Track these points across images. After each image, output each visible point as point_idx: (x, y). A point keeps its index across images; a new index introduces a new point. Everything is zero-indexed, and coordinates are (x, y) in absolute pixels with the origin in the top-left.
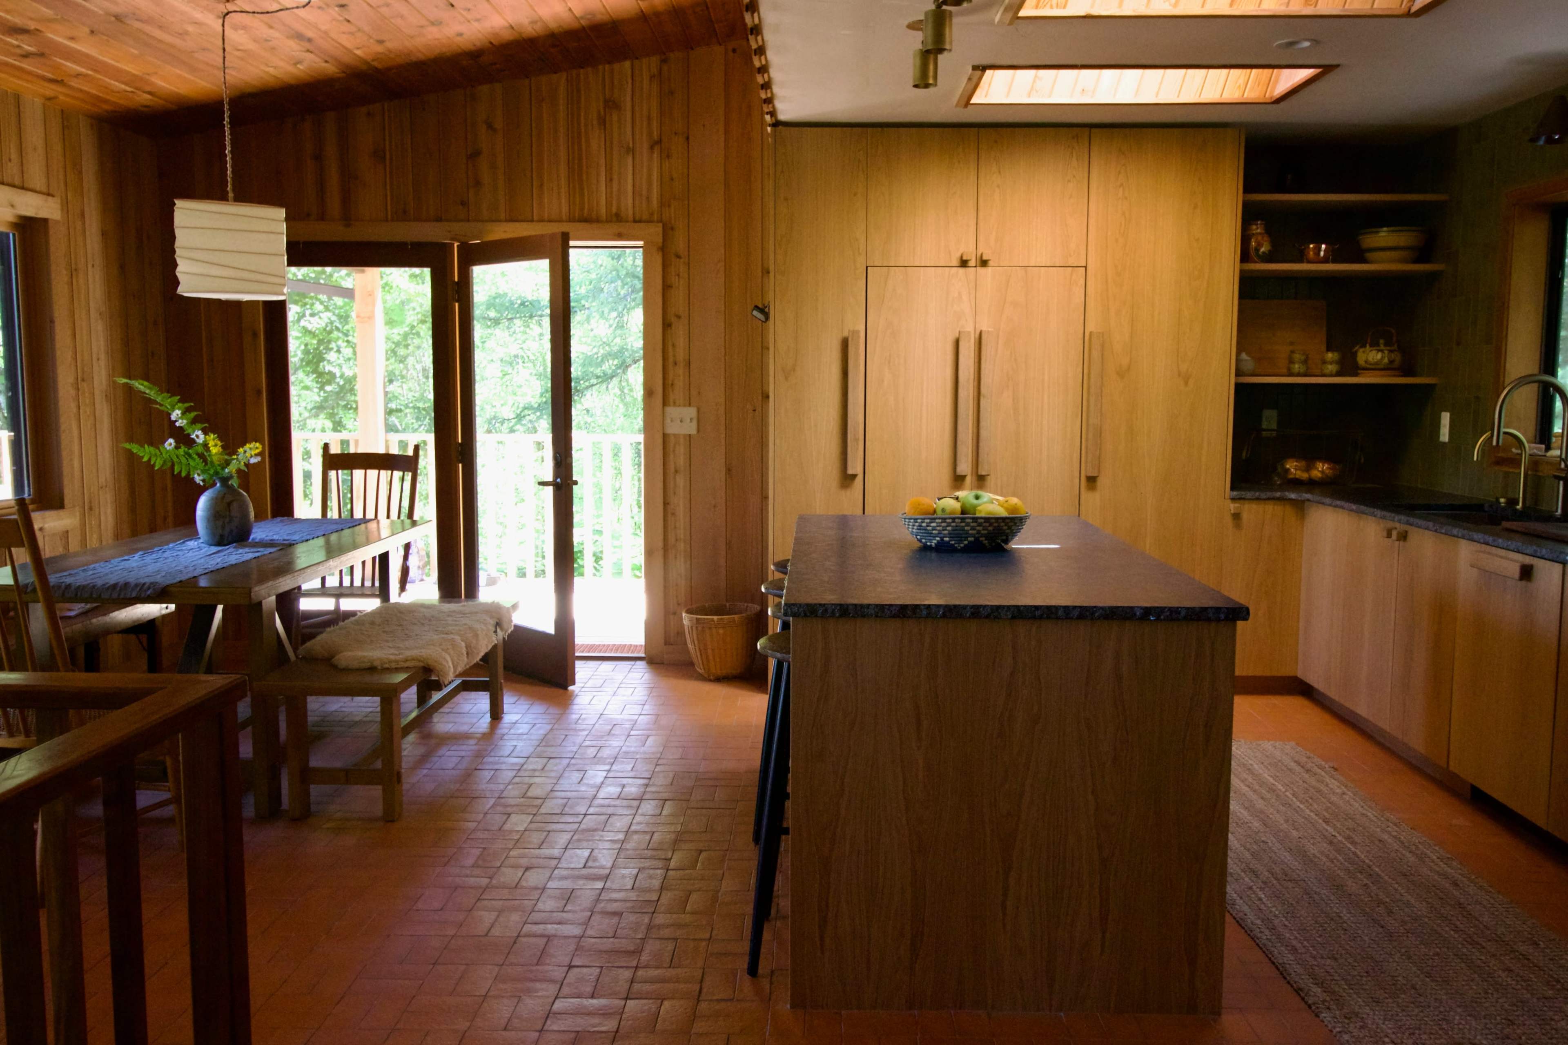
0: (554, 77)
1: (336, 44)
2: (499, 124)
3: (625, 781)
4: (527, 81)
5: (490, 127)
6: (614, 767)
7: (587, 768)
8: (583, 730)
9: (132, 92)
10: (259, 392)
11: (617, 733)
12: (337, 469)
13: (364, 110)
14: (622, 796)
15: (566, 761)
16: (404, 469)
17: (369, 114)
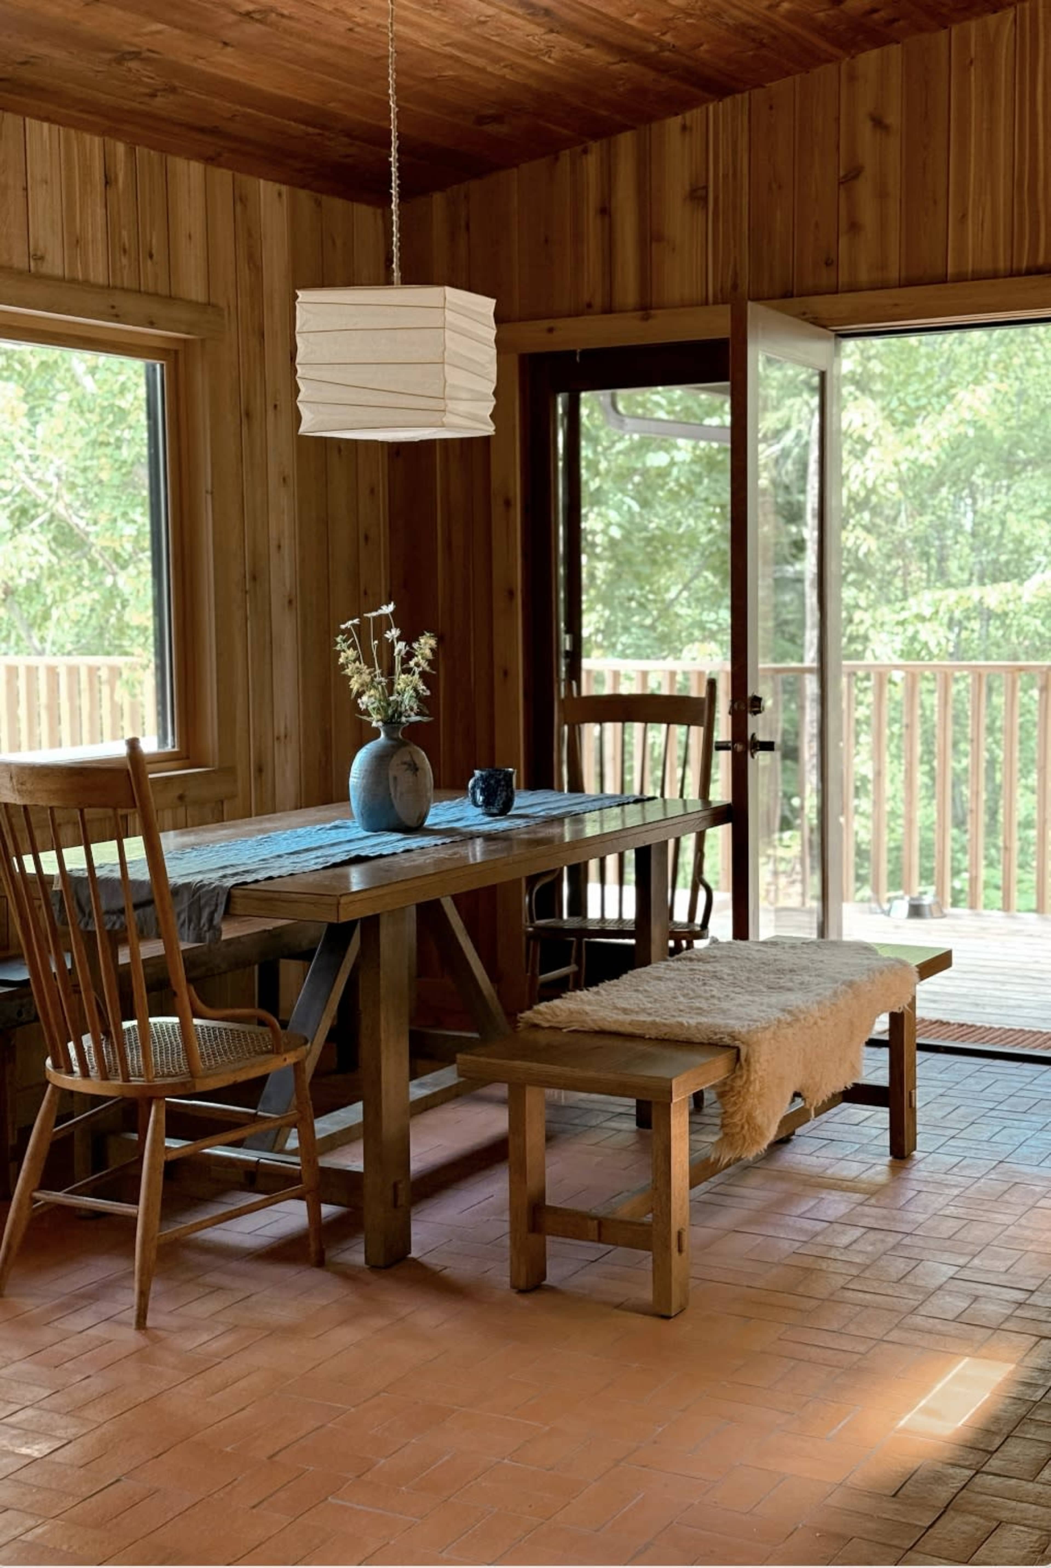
0: (992, 19)
1: (594, 14)
2: (894, 119)
3: (982, 1290)
4: (943, 33)
5: (878, 123)
6: (976, 1262)
7: (925, 1255)
8: (955, 1186)
9: (319, 134)
10: (511, 594)
11: (1013, 1200)
12: (601, 720)
13: (674, 123)
14: (964, 1318)
15: (892, 1239)
16: (689, 722)
17: (684, 128)
